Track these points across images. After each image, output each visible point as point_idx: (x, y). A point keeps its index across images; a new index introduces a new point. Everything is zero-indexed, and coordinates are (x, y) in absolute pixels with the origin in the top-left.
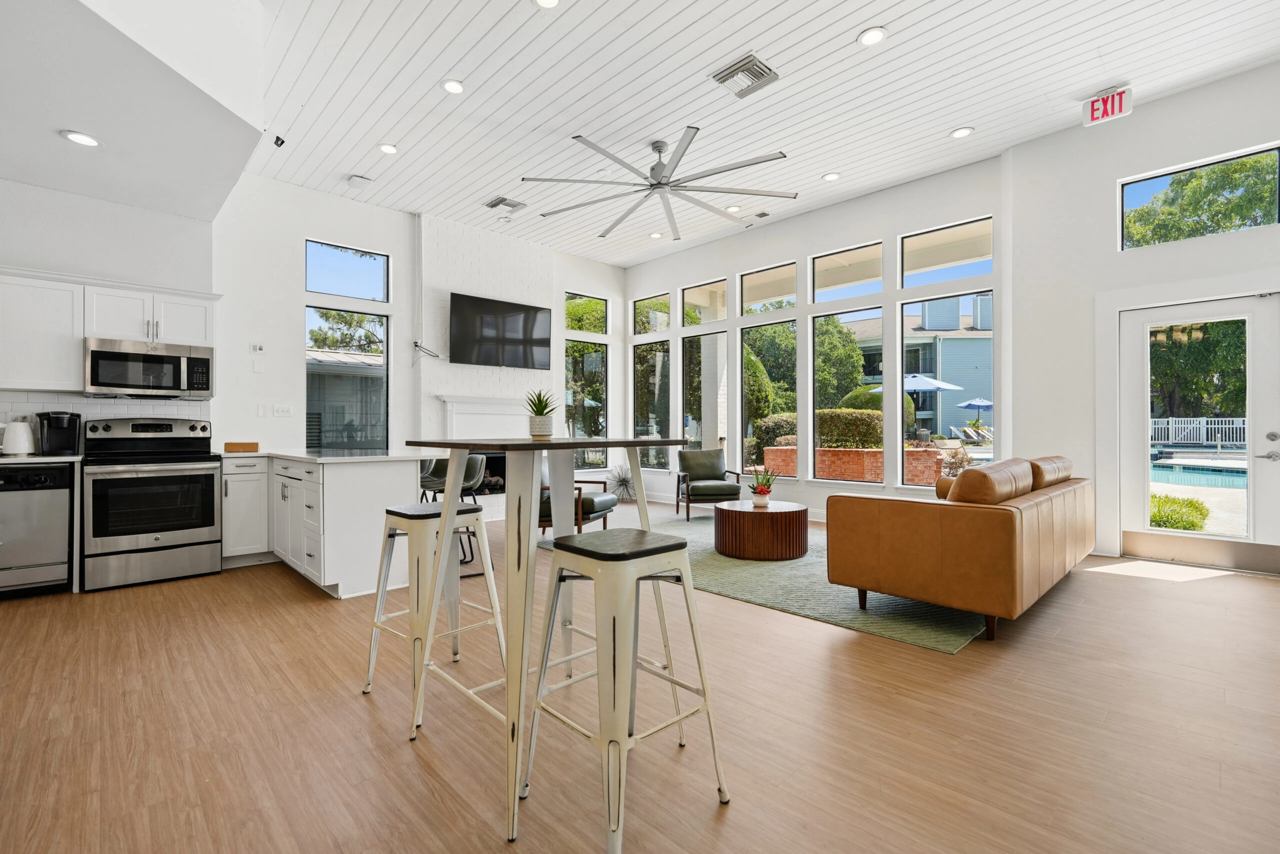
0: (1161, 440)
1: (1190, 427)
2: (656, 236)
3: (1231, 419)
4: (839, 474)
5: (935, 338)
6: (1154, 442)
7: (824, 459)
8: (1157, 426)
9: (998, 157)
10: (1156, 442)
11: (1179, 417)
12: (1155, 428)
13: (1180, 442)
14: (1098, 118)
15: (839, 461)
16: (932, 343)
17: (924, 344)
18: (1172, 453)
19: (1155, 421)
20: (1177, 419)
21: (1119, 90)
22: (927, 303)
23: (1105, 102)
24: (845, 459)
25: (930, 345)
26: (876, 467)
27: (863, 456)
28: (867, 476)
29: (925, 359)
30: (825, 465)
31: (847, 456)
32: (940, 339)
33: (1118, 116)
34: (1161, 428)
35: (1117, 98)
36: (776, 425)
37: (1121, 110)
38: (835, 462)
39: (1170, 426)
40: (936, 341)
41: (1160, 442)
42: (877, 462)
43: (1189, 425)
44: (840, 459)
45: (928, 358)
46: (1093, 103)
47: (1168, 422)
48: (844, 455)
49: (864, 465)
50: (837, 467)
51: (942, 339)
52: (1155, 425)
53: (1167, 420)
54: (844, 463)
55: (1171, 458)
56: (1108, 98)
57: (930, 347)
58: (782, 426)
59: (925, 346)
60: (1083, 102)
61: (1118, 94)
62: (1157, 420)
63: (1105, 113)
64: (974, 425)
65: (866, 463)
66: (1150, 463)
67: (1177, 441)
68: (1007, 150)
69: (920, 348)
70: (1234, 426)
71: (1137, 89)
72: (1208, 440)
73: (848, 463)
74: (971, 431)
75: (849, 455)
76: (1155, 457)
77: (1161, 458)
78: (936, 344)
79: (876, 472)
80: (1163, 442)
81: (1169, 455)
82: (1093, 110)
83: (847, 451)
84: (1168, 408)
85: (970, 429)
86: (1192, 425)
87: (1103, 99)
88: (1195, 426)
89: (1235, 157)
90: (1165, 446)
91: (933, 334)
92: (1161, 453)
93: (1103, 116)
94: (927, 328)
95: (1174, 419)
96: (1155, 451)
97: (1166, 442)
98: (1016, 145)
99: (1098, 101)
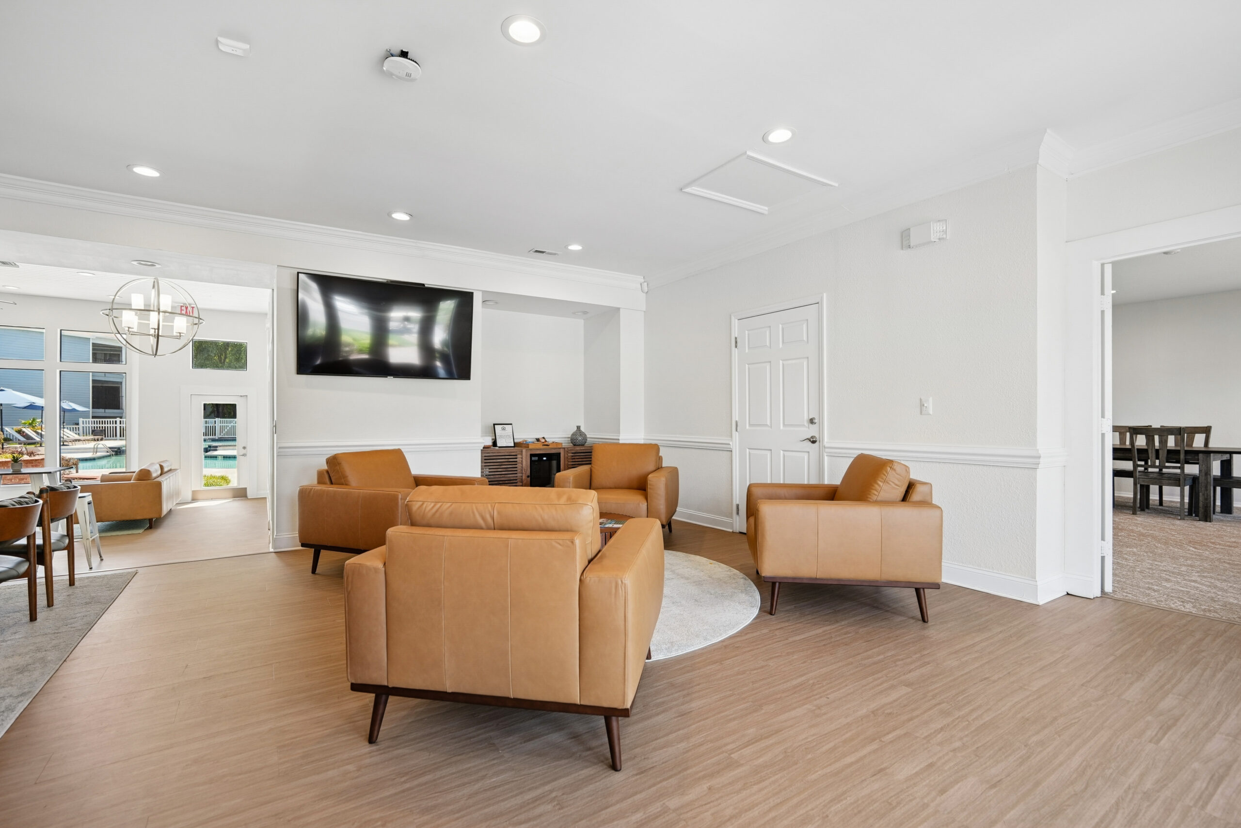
0: (210, 435)
1: (230, 425)
6: (205, 437)
8: (207, 425)
10: (207, 437)
11: (223, 418)
12: (206, 426)
13: (223, 437)
18: (216, 447)
19: (206, 421)
20: (221, 419)
34: (211, 426)
39: (216, 425)
41: (209, 437)
43: (229, 424)
47: (215, 421)
52: (206, 424)
53: (214, 420)
55: (216, 450)
62: (207, 420)
64: (30, 424)
66: (203, 454)
67: (221, 436)
74: (28, 431)
76: (206, 450)
77: (210, 451)
80: (212, 437)
81: (215, 448)
84: (215, 409)
85: (29, 429)
86: (231, 424)
88: (233, 424)
90: (214, 440)
92: (210, 446)
95: (219, 419)
96: (206, 445)
97: (214, 437)
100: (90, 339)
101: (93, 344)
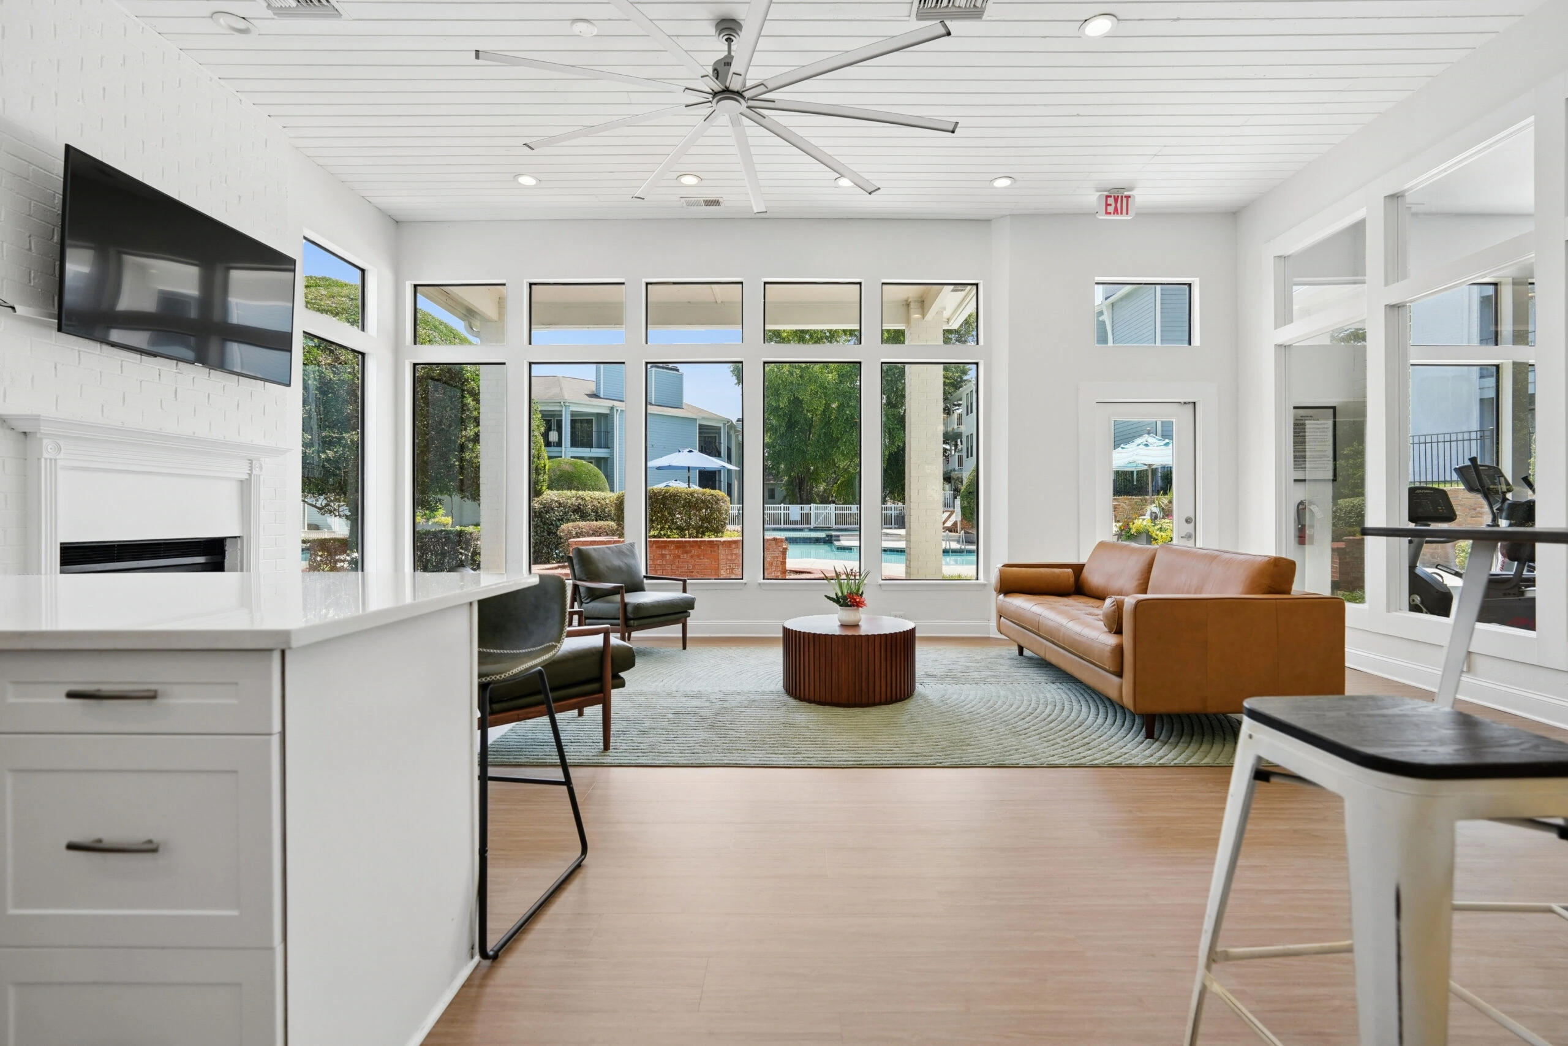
1: (825, 512)
2: (527, 181)
3: (850, 506)
4: (686, 572)
5: (612, 408)
7: (663, 552)
9: (988, 221)
13: (818, 526)
14: (1110, 213)
15: (685, 555)
16: (607, 414)
17: (598, 414)
21: (1126, 193)
22: (602, 365)
23: (1116, 200)
24: (694, 552)
25: (605, 416)
26: (732, 560)
27: (718, 547)
28: (722, 572)
29: (599, 432)
30: (666, 561)
31: (697, 547)
32: (617, 410)
33: (1124, 217)
35: (1125, 200)
36: (544, 507)
37: (1127, 213)
38: (679, 557)
39: (812, 512)
40: (613, 412)
42: (732, 554)
44: (686, 552)
45: (602, 430)
46: (1107, 197)
48: (692, 546)
49: (719, 559)
50: (682, 562)
51: (619, 411)
53: (809, 506)
54: (692, 557)
55: (839, 540)
56: (1118, 197)
57: (605, 419)
58: (552, 509)
59: (599, 416)
60: (1100, 193)
61: (1125, 197)
63: (1116, 211)
65: (721, 557)
67: (816, 526)
68: (1003, 217)
69: (594, 418)
70: (852, 512)
71: (1141, 197)
72: (836, 524)
73: (698, 556)
75: (699, 547)
78: (613, 415)
79: (730, 566)
81: (837, 538)
82: (1107, 205)
83: (697, 541)
87: (1114, 196)
89: (1166, 282)
91: (611, 403)
93: (1114, 214)
94: (602, 396)
97: (809, 526)
98: (1014, 215)
99: (1111, 197)
100: (696, 419)
101: (699, 424)
